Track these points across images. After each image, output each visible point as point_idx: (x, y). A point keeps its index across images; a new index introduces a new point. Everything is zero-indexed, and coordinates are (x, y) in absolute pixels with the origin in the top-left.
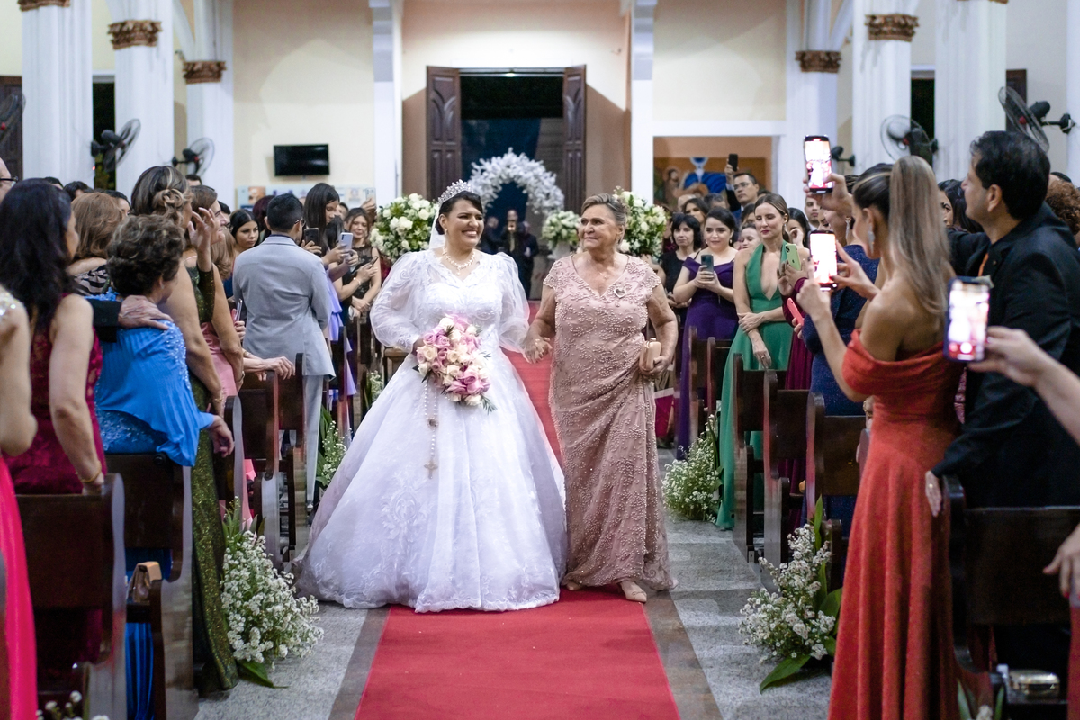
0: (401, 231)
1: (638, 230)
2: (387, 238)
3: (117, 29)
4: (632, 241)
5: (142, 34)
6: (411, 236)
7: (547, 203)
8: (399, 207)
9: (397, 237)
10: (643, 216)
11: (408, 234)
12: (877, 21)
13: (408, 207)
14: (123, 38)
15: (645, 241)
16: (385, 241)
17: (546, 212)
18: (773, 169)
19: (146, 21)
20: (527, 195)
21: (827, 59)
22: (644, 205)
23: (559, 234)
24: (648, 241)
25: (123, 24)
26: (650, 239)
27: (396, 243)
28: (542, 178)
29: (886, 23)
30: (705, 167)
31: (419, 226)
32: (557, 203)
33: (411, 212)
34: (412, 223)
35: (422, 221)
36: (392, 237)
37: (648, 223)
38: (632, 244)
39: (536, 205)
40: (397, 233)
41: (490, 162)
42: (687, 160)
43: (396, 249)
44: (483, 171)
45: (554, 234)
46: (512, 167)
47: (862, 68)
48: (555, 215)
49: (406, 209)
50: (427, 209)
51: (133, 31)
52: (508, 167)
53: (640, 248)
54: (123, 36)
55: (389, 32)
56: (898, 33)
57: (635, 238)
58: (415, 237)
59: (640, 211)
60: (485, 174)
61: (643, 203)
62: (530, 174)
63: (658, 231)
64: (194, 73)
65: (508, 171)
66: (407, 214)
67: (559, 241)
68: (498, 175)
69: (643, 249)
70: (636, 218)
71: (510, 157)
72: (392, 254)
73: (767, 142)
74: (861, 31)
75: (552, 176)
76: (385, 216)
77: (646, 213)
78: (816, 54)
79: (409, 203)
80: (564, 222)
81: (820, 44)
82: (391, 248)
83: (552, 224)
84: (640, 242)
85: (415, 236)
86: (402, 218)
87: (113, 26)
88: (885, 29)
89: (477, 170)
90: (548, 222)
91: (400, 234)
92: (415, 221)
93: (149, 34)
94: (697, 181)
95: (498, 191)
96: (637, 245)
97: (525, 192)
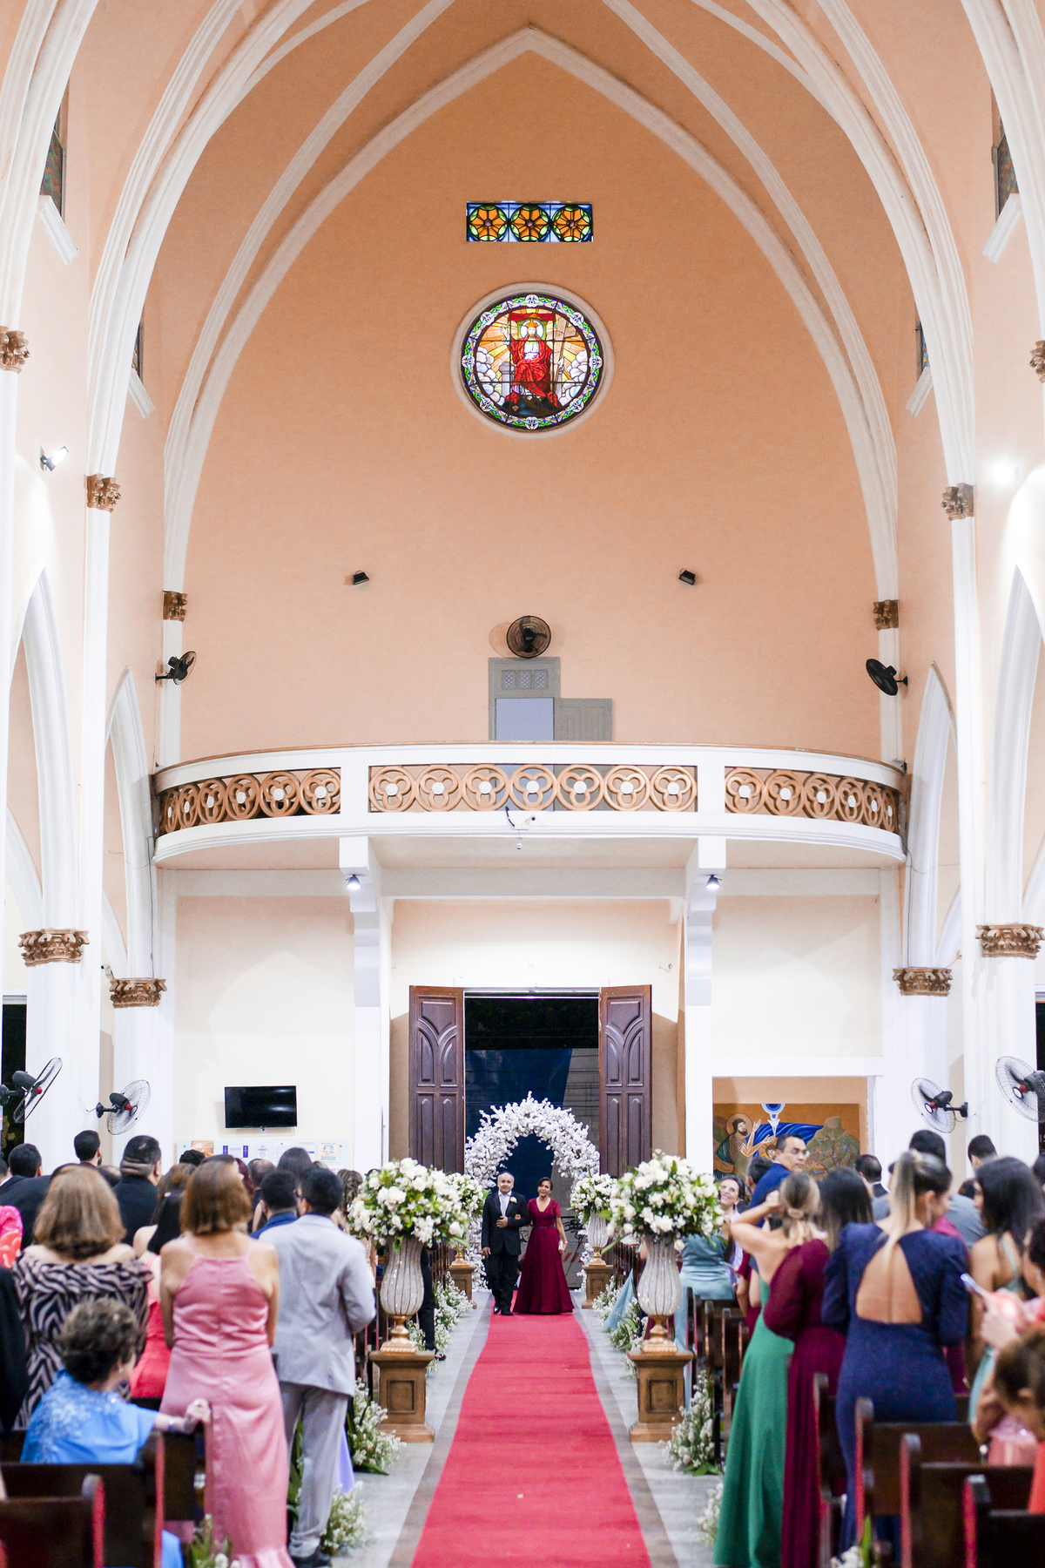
0: (392, 1204)
1: (683, 1204)
2: (374, 1213)
3: (31, 941)
4: (676, 1217)
5: (63, 946)
6: (403, 1211)
7: (576, 1163)
8: (388, 1175)
9: (387, 1212)
10: (688, 1186)
11: (399, 1209)
12: (991, 934)
13: (400, 1175)
14: (38, 951)
15: (692, 1217)
16: (371, 1218)
17: (575, 1174)
18: (869, 1117)
19: (68, 931)
20: (551, 1151)
21: (933, 977)
22: (690, 1173)
23: (591, 1204)
24: (695, 1217)
25: (40, 934)
26: (697, 1214)
27: (385, 1219)
28: (570, 1130)
29: (1002, 936)
30: (779, 1117)
31: (414, 1198)
32: (591, 1163)
33: (403, 1181)
34: (404, 1195)
35: (417, 1192)
36: (380, 1212)
37: (695, 1195)
38: (675, 1221)
39: (564, 1165)
40: (386, 1207)
41: (504, 1110)
42: (758, 1107)
43: (384, 1227)
44: (494, 1121)
45: (585, 1204)
46: (532, 1115)
47: (974, 992)
48: (587, 1179)
49: (397, 1177)
50: (424, 1177)
51: (52, 942)
52: (527, 1115)
53: (686, 1226)
54: (37, 949)
55: (375, 943)
56: (1019, 948)
57: (679, 1214)
58: (408, 1212)
59: (684, 1180)
60: (497, 1124)
61: (688, 1170)
62: (555, 1125)
63: (706, 1205)
64: (122, 995)
65: (527, 1120)
66: (399, 1183)
67: (592, 1213)
68: (514, 1127)
69: (689, 1228)
70: (680, 1189)
71: (529, 1103)
72: (380, 1233)
73: (860, 1083)
74: (973, 946)
75: (583, 1127)
76: (371, 1186)
77: (692, 1183)
78: (920, 972)
79: (401, 1171)
80: (599, 1188)
81: (925, 959)
82: (379, 1226)
83: (583, 1191)
84: (685, 1218)
85: (409, 1210)
86: (393, 1189)
87: (24, 936)
88: (1001, 943)
89: (486, 1119)
90: (578, 1188)
91: (390, 1208)
92: (409, 1192)
93: (73, 946)
94: (771, 1134)
95: (513, 1147)
96: (681, 1222)
97: (548, 1148)
